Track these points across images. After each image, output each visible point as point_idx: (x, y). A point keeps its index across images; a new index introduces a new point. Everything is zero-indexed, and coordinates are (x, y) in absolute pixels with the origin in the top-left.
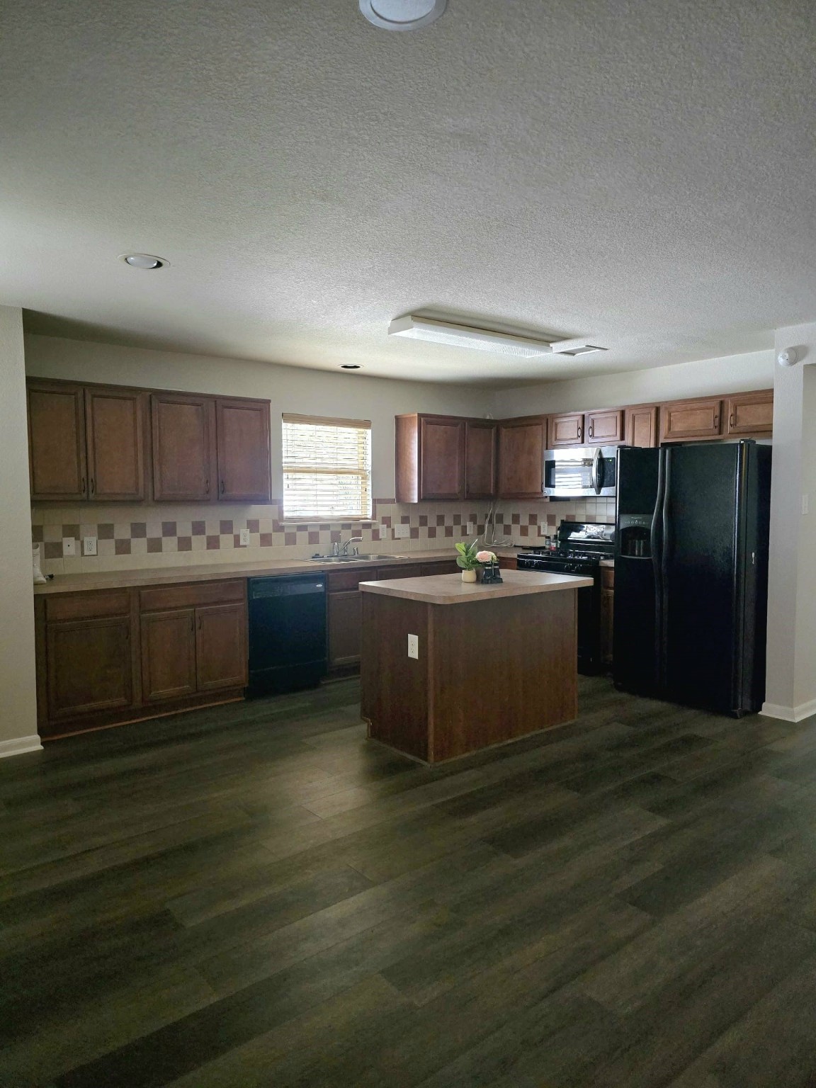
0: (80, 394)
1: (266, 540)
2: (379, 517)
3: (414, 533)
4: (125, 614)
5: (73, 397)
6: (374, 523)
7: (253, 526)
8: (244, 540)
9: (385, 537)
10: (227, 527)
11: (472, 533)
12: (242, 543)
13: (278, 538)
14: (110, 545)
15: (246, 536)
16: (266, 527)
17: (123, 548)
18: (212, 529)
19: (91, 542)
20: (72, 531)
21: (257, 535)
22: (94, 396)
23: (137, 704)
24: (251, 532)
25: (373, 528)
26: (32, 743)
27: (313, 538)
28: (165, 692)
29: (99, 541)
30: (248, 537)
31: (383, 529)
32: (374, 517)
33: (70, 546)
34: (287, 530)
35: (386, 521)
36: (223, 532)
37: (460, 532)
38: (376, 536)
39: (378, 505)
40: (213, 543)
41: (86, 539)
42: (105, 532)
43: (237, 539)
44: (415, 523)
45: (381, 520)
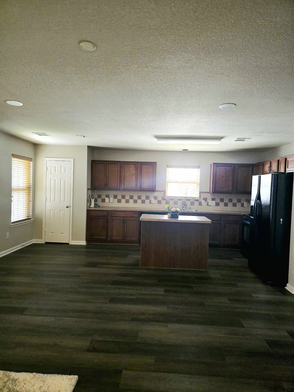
0: (105, 164)
1: (159, 202)
2: (202, 198)
3: (217, 204)
4: (107, 216)
5: (104, 164)
6: (200, 200)
7: (155, 198)
8: (153, 202)
9: (204, 204)
10: (147, 198)
11: (246, 206)
12: (152, 203)
13: (163, 202)
14: (116, 200)
15: (153, 201)
16: (160, 198)
17: (119, 201)
18: (143, 198)
19: (112, 199)
20: (108, 196)
21: (157, 201)
22: (109, 164)
23: (109, 239)
24: (155, 200)
25: (199, 201)
26: (84, 243)
27: (175, 203)
28: (115, 238)
29: (114, 199)
30: (154, 201)
31: (204, 202)
32: (200, 197)
33: (107, 200)
34: (166, 200)
35: (205, 199)
36: (146, 199)
37: (240, 205)
38: (200, 204)
39: (202, 194)
40: (143, 202)
41: (111, 198)
42: (115, 197)
43: (150, 201)
44: (218, 201)
45: (203, 199)
